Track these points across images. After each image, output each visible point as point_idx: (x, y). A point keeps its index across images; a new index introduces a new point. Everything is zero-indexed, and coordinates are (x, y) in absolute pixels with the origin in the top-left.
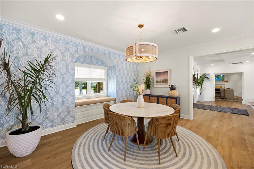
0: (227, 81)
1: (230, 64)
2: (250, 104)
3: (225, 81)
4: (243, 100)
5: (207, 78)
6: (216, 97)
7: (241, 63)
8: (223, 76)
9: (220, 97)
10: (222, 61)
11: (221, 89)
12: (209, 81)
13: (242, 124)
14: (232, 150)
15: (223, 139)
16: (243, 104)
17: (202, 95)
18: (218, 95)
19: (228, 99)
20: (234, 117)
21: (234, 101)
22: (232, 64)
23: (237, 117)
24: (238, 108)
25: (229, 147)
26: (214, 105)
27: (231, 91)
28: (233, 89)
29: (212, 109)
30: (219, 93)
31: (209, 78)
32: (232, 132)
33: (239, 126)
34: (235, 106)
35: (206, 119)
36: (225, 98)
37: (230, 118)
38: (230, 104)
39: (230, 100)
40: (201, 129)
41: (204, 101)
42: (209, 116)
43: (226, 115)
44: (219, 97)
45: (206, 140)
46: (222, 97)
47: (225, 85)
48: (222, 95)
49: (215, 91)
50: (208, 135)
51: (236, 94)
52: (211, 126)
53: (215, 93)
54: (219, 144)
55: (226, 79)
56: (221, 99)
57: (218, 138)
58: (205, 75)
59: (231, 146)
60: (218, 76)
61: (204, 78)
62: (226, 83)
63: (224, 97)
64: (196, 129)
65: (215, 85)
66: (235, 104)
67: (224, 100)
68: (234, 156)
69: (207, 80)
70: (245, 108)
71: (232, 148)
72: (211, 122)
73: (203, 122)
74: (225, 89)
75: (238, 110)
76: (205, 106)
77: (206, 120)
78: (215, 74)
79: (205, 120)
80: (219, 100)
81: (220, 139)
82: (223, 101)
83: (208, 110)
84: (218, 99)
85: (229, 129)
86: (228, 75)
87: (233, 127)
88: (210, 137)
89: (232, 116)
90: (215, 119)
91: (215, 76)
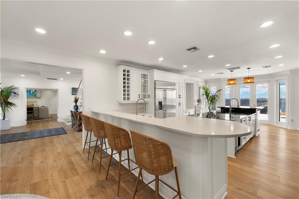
0: (39, 97)
1: (46, 78)
2: (64, 121)
3: (37, 97)
4: (58, 118)
5: (15, 93)
6: (28, 119)
7: (56, 79)
8: (35, 91)
9: (34, 118)
10: (37, 73)
11: (34, 108)
12: (19, 97)
13: (65, 145)
14: (66, 184)
15: (53, 176)
16: (58, 122)
17: (5, 119)
18: (30, 115)
19: (43, 119)
20: (55, 139)
21: (49, 120)
22: (48, 79)
23: (58, 138)
24: (55, 127)
25: (62, 182)
26: (28, 130)
27: (45, 109)
28: (47, 107)
29: (26, 138)
30: (32, 113)
31: (18, 93)
32: (59, 159)
33: (63, 149)
34: (52, 126)
35: (21, 156)
36: (40, 118)
37: (52, 142)
38: (46, 124)
39: (45, 120)
40: (17, 180)
41: (11, 127)
42: (24, 149)
43: (47, 139)
44: (32, 118)
45: (31, 194)
46: (35, 117)
47: (37, 102)
48: (36, 115)
49: (27, 111)
50: (32, 182)
51: (51, 112)
52: (33, 164)
53: (28, 113)
54: (50, 187)
55: (38, 95)
56: (34, 119)
57: (47, 178)
58: (12, 89)
59: (64, 180)
60: (30, 91)
61: (10, 93)
62: (38, 100)
63: (38, 117)
64: (8, 184)
65: (27, 102)
66: (51, 123)
67: (38, 120)
68: (71, 191)
69: (15, 96)
70: (61, 126)
71: (65, 182)
72: (30, 158)
73: (18, 164)
74: (38, 107)
75: (57, 130)
76: (14, 135)
77: (23, 158)
78: (27, 88)
79: (20, 160)
80: (32, 122)
81: (49, 177)
82: (37, 122)
83: (21, 141)
84: (31, 120)
85: (55, 157)
86: (40, 91)
87: (58, 153)
88: (36, 184)
89: (53, 139)
90: (35, 152)
91: (27, 91)
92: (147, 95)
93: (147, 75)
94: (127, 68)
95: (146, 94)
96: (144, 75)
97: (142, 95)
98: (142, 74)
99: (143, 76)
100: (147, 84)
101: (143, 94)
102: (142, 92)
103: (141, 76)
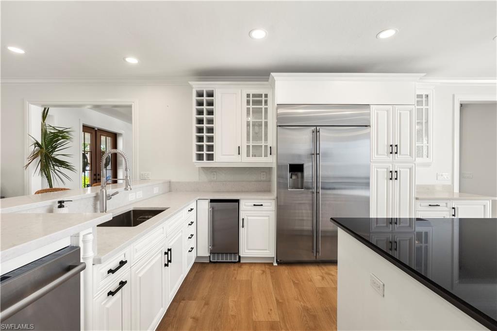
92: (266, 146)
93: (266, 96)
94: (205, 86)
95: (263, 144)
96: (254, 96)
97: (248, 147)
98: (248, 96)
99: (251, 99)
100: (266, 118)
101: (251, 144)
102: (248, 139)
103: (245, 99)
